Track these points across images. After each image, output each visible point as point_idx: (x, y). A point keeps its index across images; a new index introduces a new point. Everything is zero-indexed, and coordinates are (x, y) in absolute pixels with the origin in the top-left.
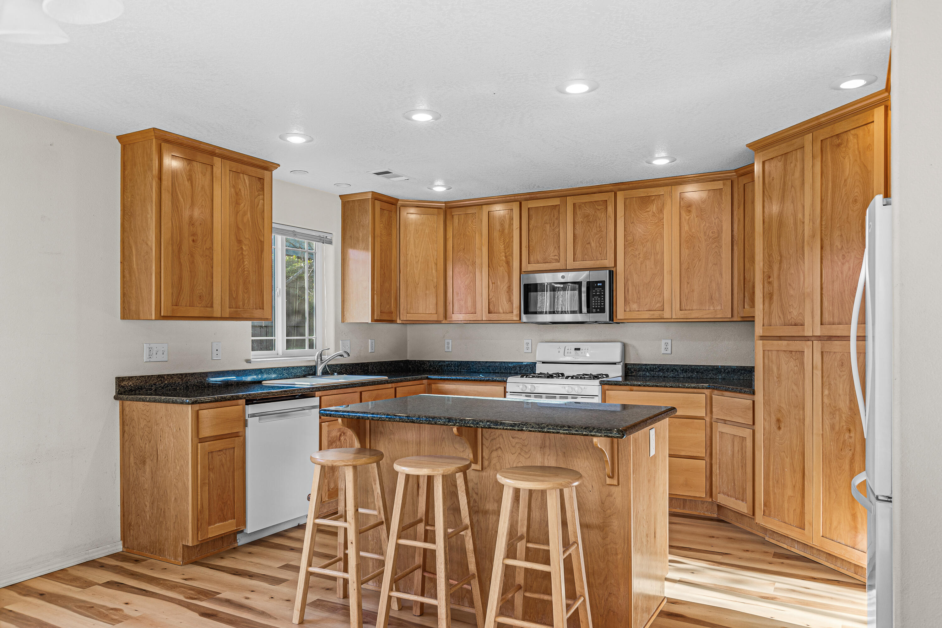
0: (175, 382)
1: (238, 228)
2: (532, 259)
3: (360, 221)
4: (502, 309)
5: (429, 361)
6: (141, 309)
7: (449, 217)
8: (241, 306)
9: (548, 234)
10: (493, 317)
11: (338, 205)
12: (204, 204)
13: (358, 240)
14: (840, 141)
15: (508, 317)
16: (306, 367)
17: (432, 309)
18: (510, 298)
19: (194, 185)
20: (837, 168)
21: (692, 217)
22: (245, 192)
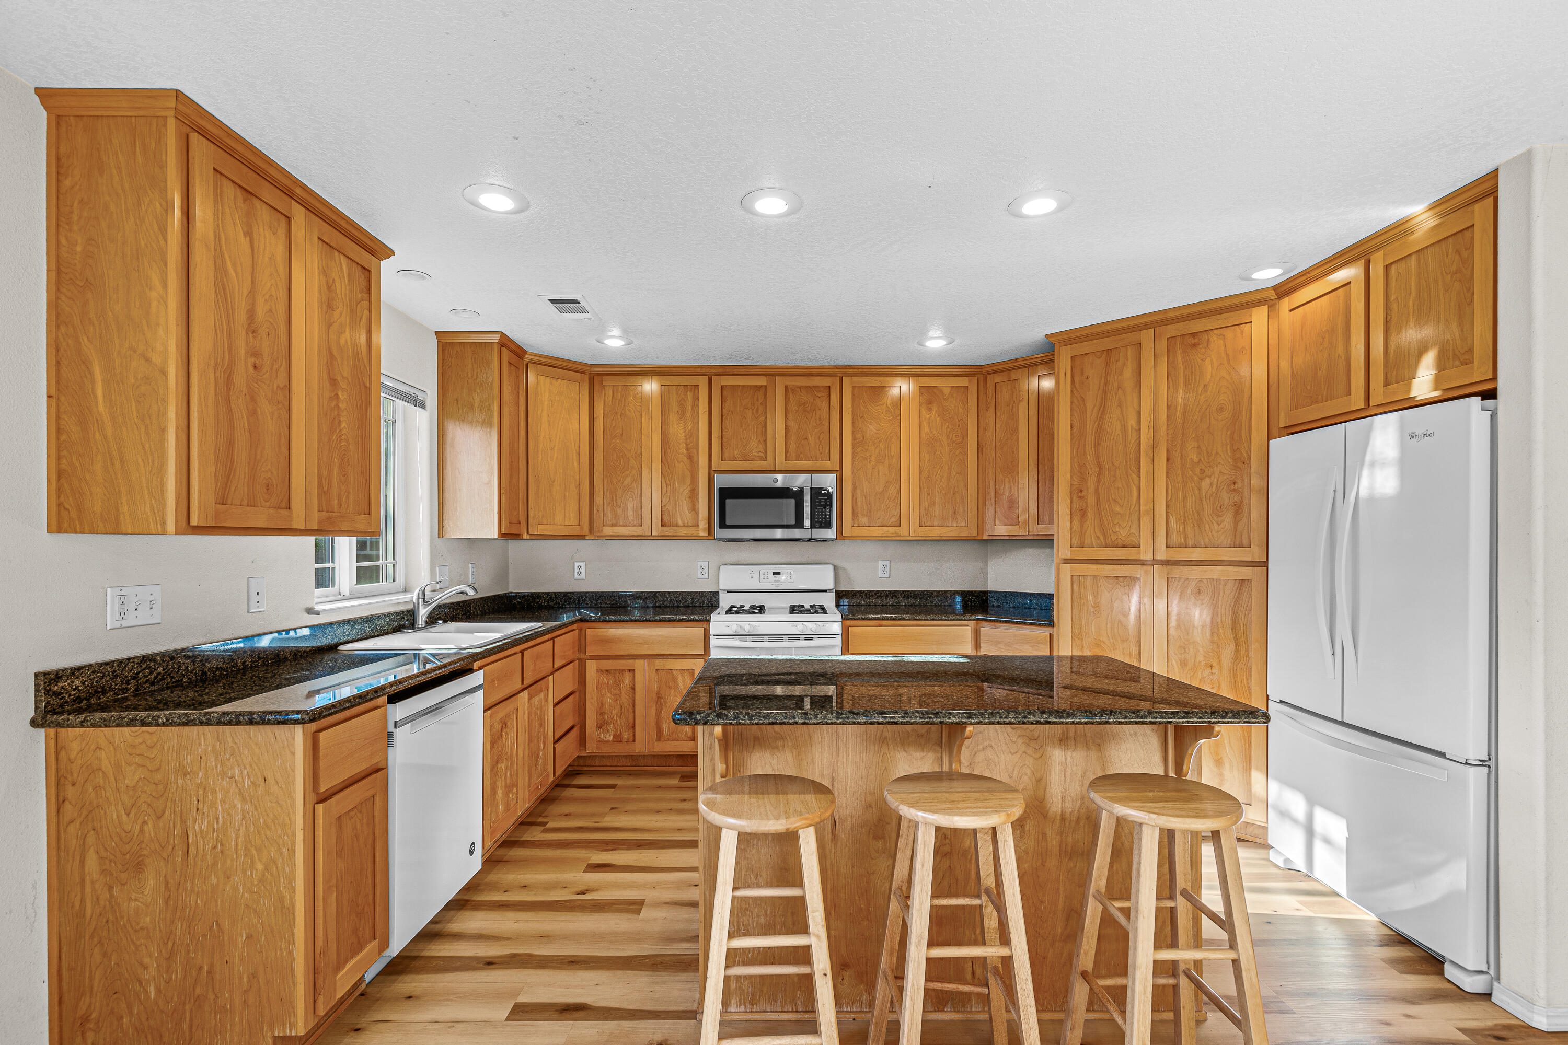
0: (180, 666)
1: (331, 356)
2: (726, 455)
3: (475, 377)
4: (682, 520)
5: (548, 594)
6: (124, 507)
7: (596, 387)
8: (336, 508)
9: (749, 422)
10: (668, 531)
11: (433, 346)
12: (274, 293)
13: (471, 407)
14: (1196, 340)
15: (692, 531)
16: (397, 613)
17: (572, 519)
18: (694, 505)
19: (255, 248)
20: (1192, 370)
21: (933, 416)
22: (342, 288)
